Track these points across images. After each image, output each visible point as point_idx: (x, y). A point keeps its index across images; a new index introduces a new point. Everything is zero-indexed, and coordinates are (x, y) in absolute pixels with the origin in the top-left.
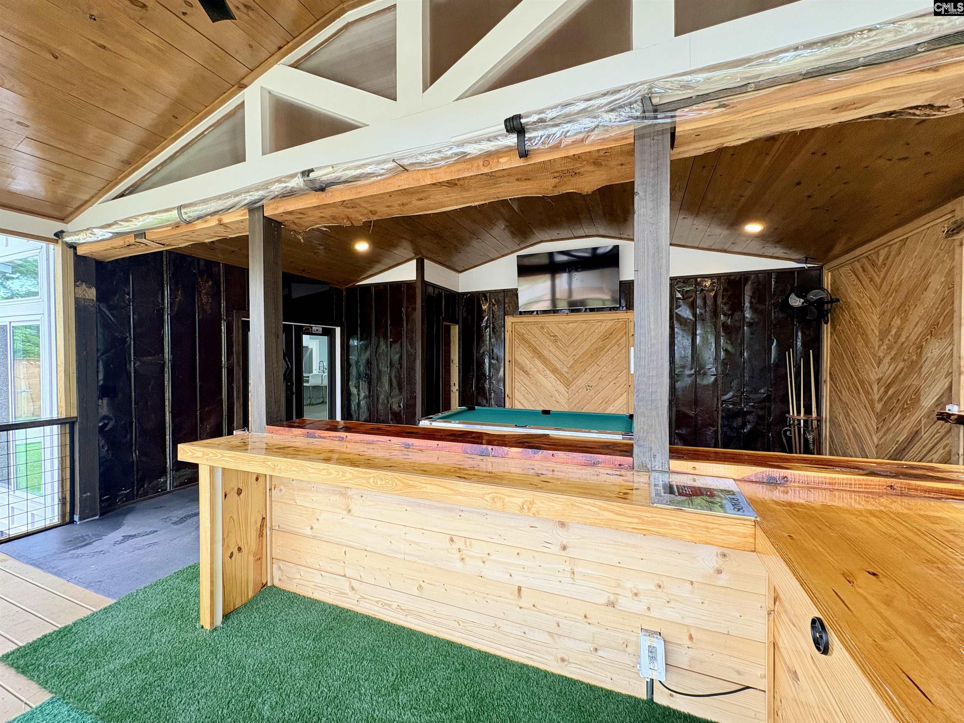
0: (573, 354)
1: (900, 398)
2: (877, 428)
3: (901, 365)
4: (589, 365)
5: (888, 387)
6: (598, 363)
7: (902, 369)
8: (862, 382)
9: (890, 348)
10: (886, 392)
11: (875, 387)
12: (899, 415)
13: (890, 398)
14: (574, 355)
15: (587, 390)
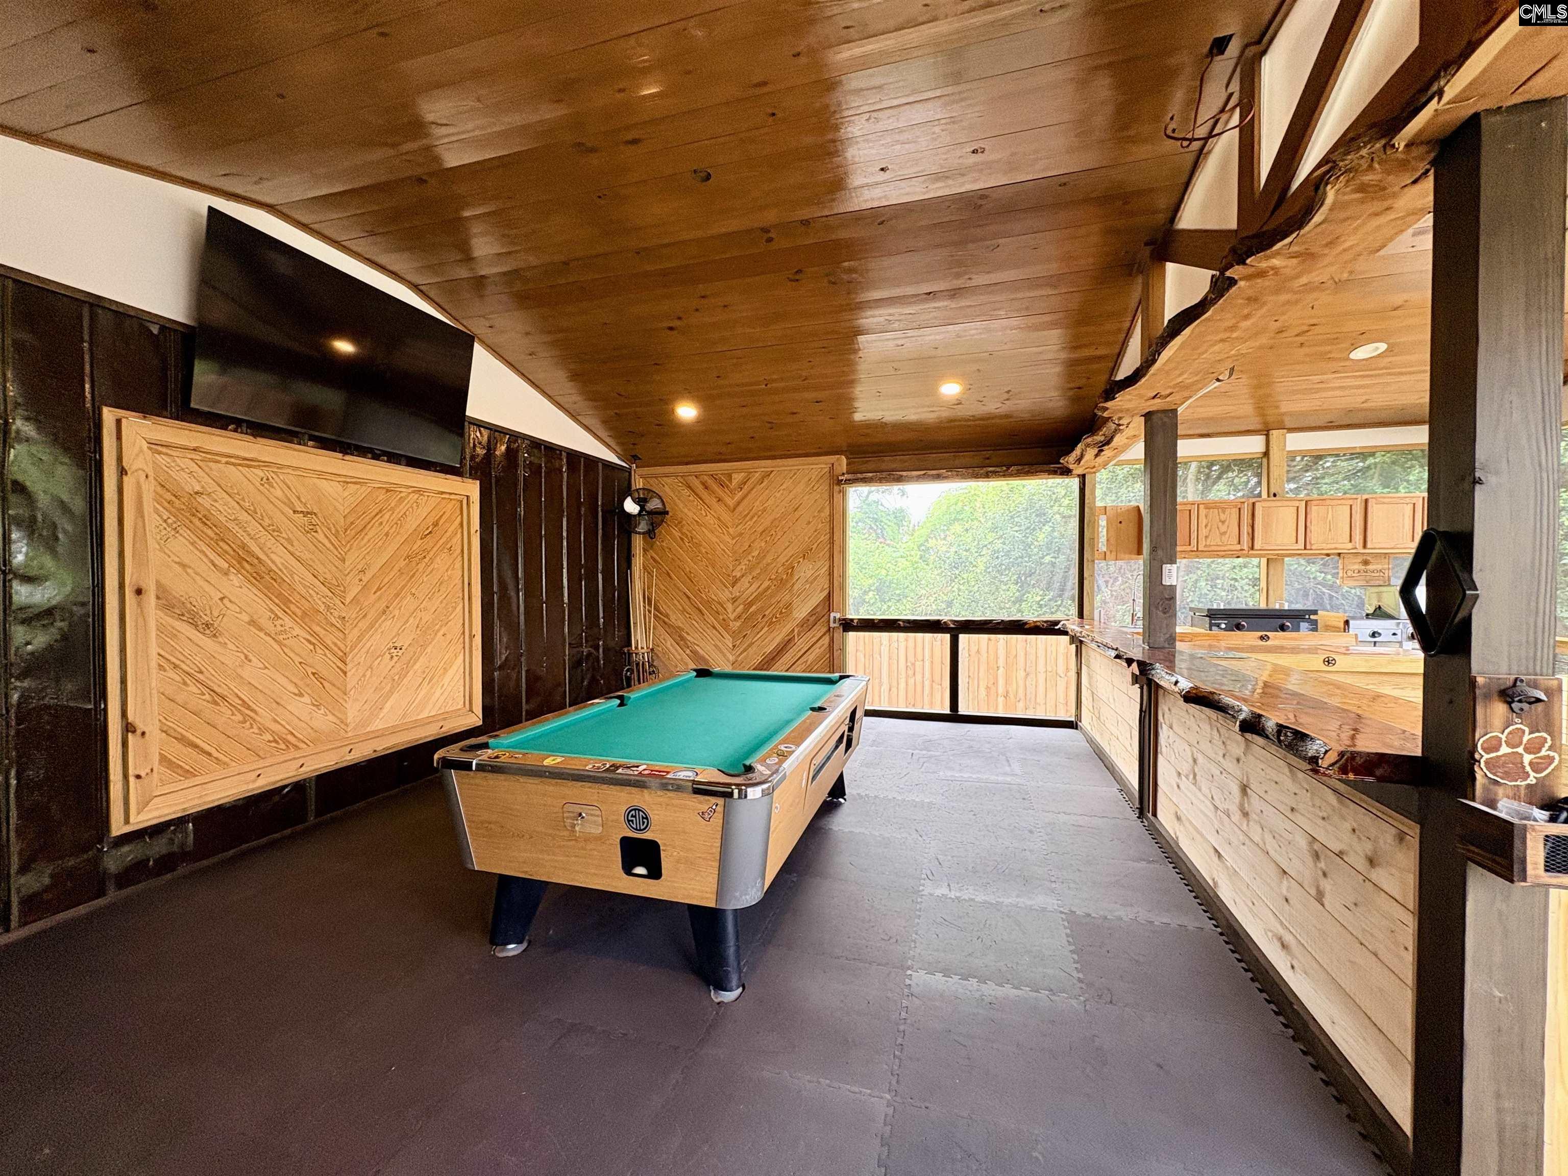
0: (360, 567)
1: (767, 613)
2: (734, 646)
3: (767, 583)
4: (397, 595)
5: (751, 604)
6: (413, 591)
7: (768, 588)
8: (708, 603)
9: (751, 569)
10: (746, 609)
11: (729, 607)
12: (766, 629)
13: (753, 614)
14: (363, 571)
15: (392, 657)
